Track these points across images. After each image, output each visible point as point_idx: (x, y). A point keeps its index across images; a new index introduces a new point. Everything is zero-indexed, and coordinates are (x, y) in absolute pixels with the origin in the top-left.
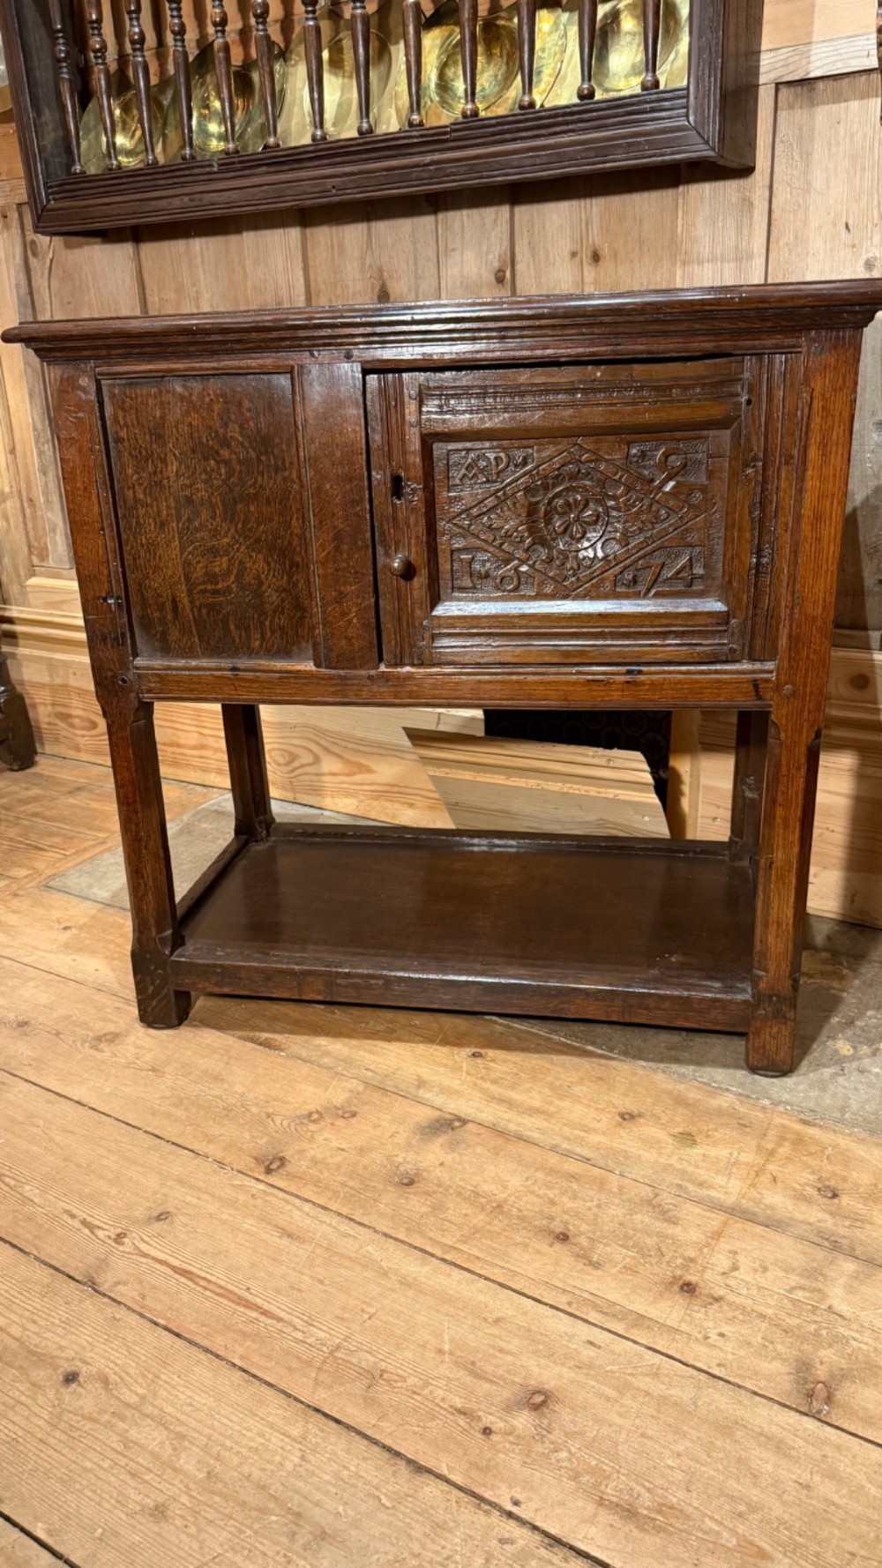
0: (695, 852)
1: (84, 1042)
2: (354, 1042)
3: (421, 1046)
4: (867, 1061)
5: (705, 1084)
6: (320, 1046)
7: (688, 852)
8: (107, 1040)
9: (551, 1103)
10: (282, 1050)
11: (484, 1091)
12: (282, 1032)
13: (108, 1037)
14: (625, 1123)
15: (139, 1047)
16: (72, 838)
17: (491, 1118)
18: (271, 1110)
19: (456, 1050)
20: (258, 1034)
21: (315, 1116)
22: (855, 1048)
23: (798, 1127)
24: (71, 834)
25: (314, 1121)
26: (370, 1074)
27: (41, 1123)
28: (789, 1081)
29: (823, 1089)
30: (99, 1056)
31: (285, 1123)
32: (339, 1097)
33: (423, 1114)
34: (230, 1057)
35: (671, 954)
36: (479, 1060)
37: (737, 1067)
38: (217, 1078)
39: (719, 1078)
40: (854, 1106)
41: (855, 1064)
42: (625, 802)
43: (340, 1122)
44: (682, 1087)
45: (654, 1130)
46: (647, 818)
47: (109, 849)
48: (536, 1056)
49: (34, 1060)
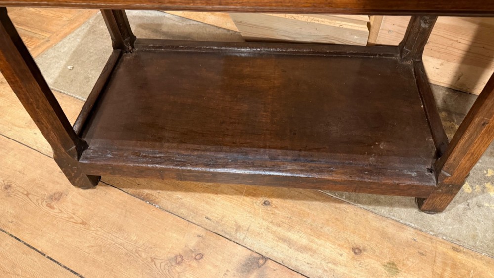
0: (380, 55)
1: (43, 200)
2: (197, 195)
3: (235, 197)
4: (480, 197)
5: (396, 221)
6: (178, 198)
7: (376, 55)
8: (56, 199)
9: (312, 242)
10: (157, 203)
11: (274, 233)
12: (156, 189)
13: (57, 196)
14: (356, 256)
15: (74, 204)
16: (31, 38)
17: (280, 256)
18: (153, 255)
19: (255, 200)
20: (142, 191)
21: (179, 259)
22: (472, 187)
23: (452, 253)
24: (31, 34)
25: (179, 264)
26: (208, 221)
27: (20, 271)
28: (441, 216)
29: (461, 222)
30: (52, 212)
31: (163, 265)
32: (192, 243)
33: (241, 254)
34: (127, 211)
35: (380, 142)
36: (268, 208)
37: (412, 206)
38: (121, 229)
39: (403, 216)
40: (480, 236)
41: (475, 199)
42: (346, 29)
43: (194, 263)
44: (384, 224)
45: (373, 261)
46: (356, 37)
47: (51, 46)
48: (299, 202)
49: (15, 217)
